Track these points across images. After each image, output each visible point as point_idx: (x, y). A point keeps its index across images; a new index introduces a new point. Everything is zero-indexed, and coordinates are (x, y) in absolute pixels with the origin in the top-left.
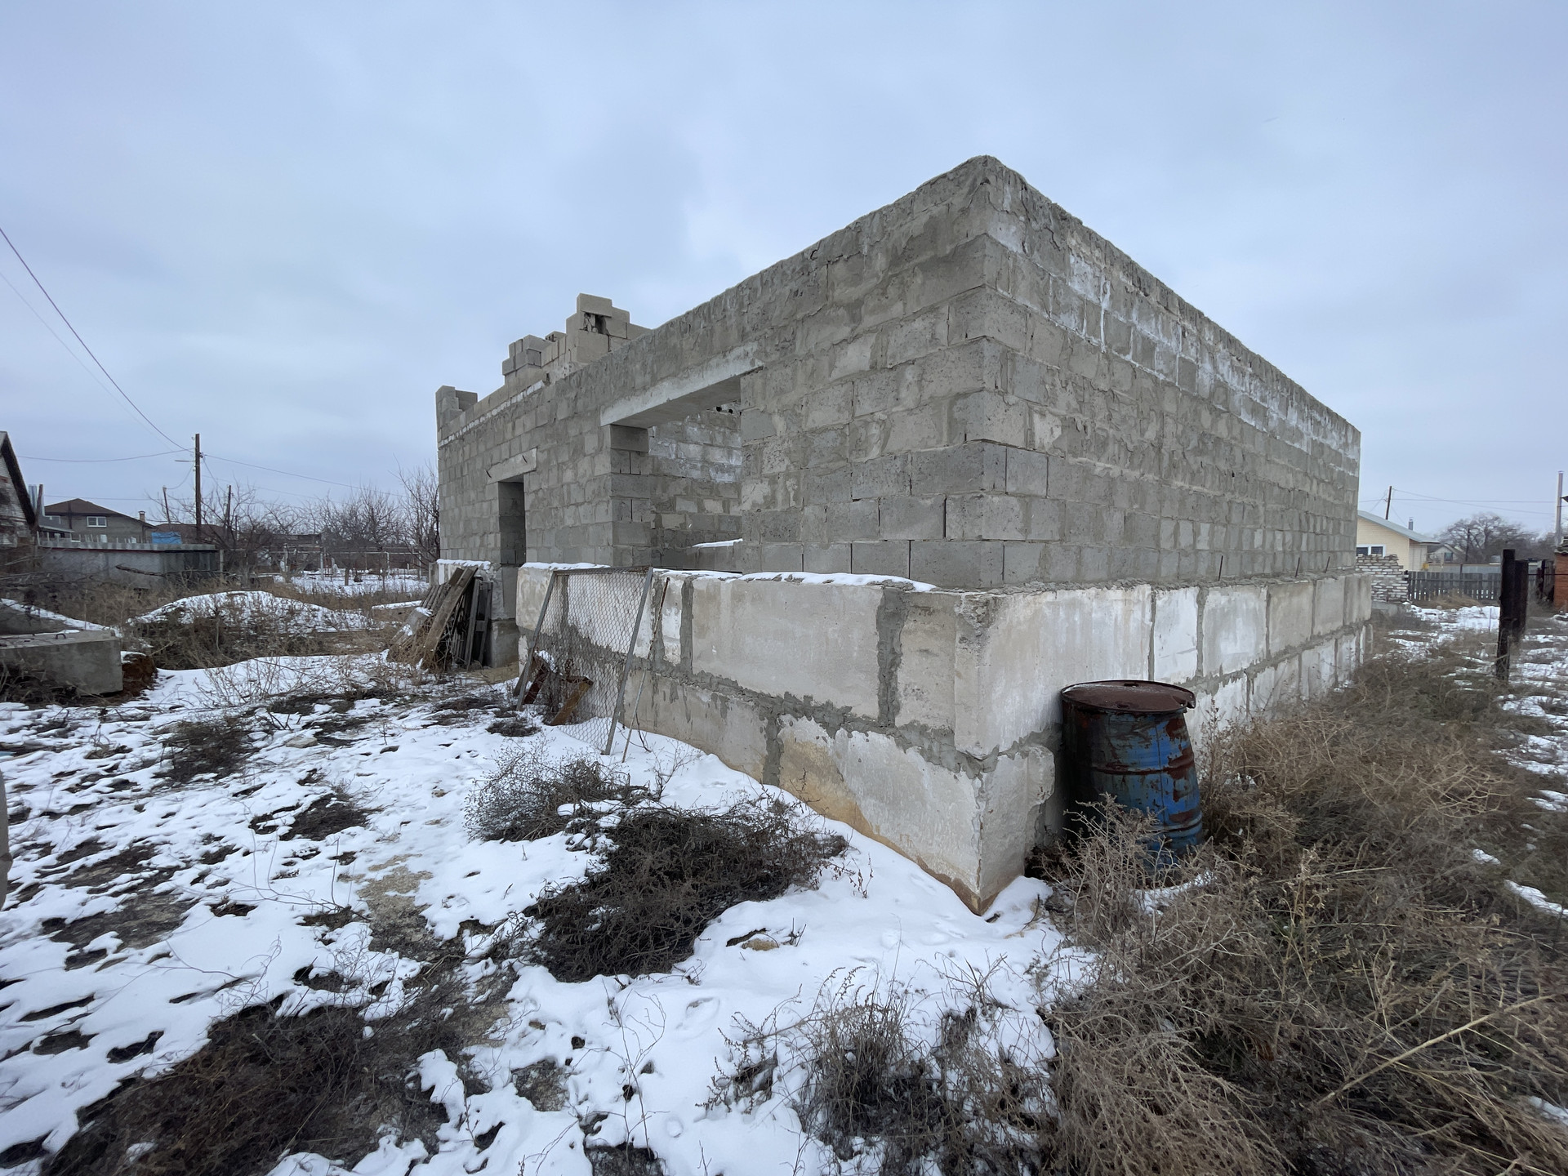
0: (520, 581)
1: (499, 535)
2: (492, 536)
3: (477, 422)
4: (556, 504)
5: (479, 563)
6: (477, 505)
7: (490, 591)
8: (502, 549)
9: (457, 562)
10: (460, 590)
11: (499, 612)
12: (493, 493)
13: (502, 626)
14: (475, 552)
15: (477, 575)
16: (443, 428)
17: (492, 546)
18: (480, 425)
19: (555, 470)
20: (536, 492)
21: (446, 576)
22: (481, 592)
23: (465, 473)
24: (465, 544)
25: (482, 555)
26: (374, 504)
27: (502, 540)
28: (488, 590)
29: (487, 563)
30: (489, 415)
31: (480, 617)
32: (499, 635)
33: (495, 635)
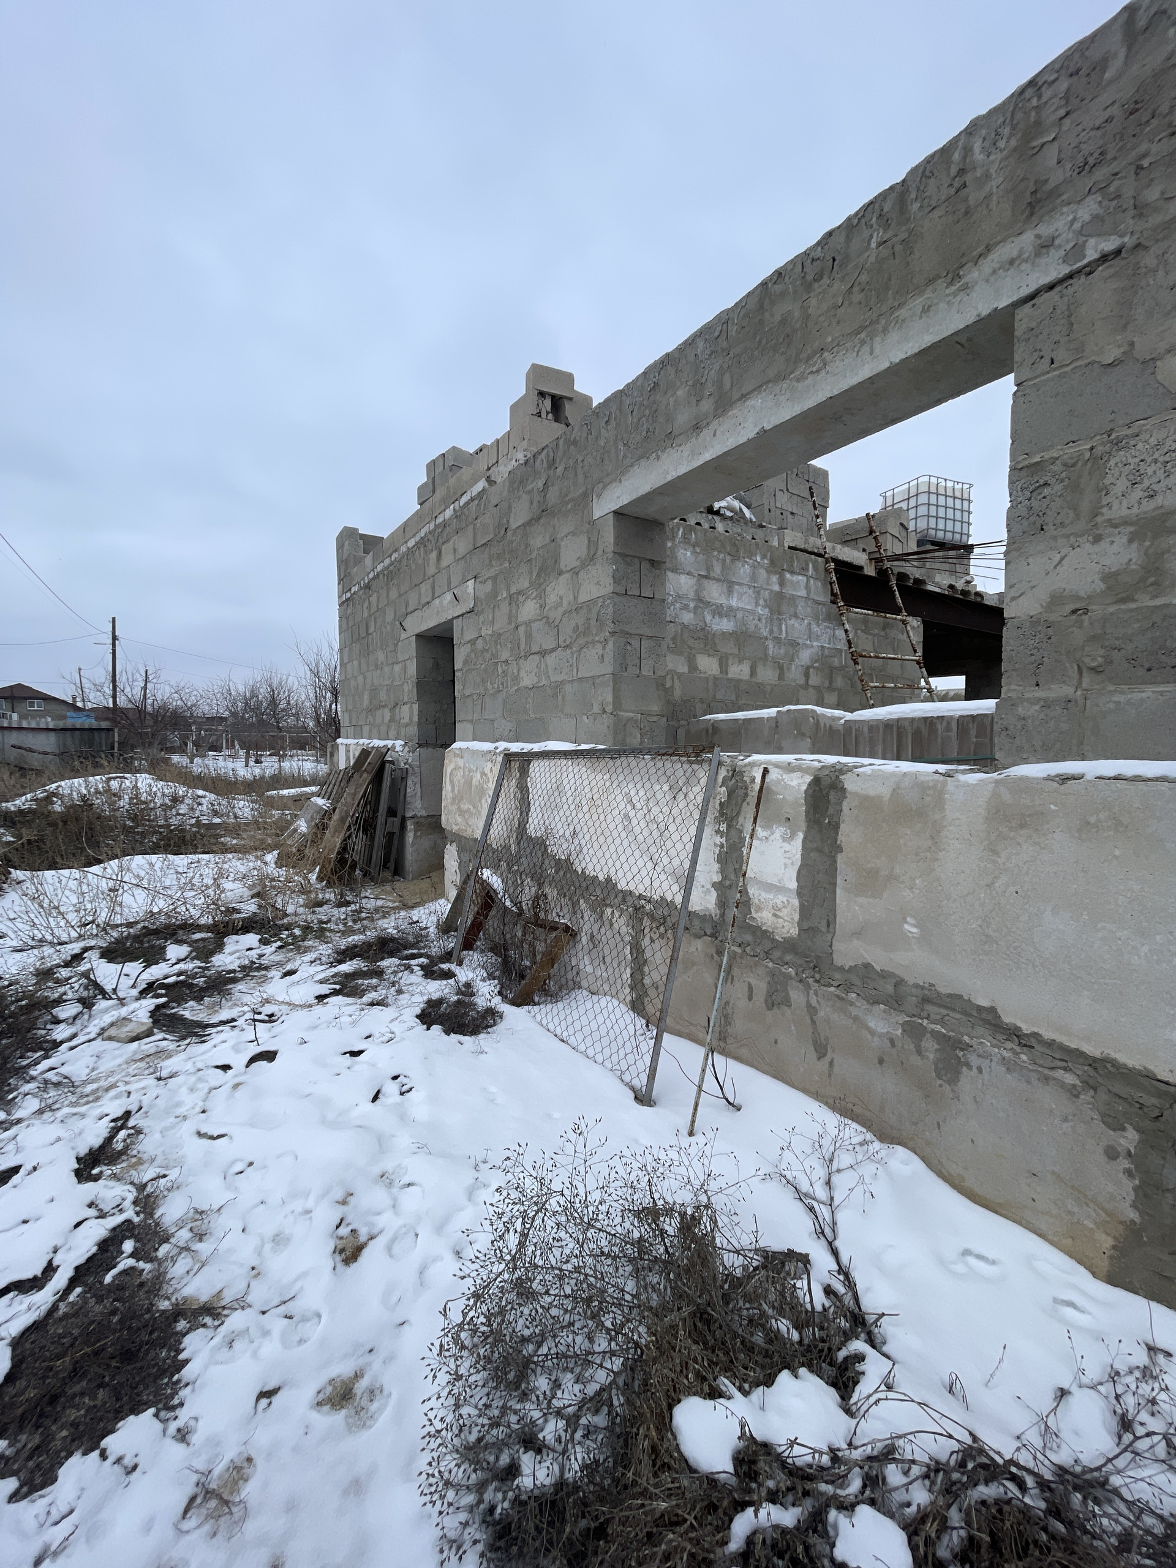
0: (449, 768)
1: (416, 706)
2: (406, 708)
3: (387, 562)
4: (505, 655)
5: (389, 743)
6: (386, 669)
7: (404, 779)
8: (419, 724)
9: (361, 741)
10: (367, 777)
11: (416, 807)
12: (409, 650)
13: (418, 826)
14: (383, 729)
15: (388, 758)
16: (344, 578)
17: (406, 720)
18: (391, 564)
19: (505, 608)
20: (472, 642)
21: (348, 758)
22: (393, 780)
23: (371, 630)
24: (370, 719)
25: (392, 733)
26: (274, 686)
27: (420, 712)
28: (401, 778)
29: (399, 743)
30: (404, 549)
31: (392, 812)
32: (415, 837)
33: (410, 837)
